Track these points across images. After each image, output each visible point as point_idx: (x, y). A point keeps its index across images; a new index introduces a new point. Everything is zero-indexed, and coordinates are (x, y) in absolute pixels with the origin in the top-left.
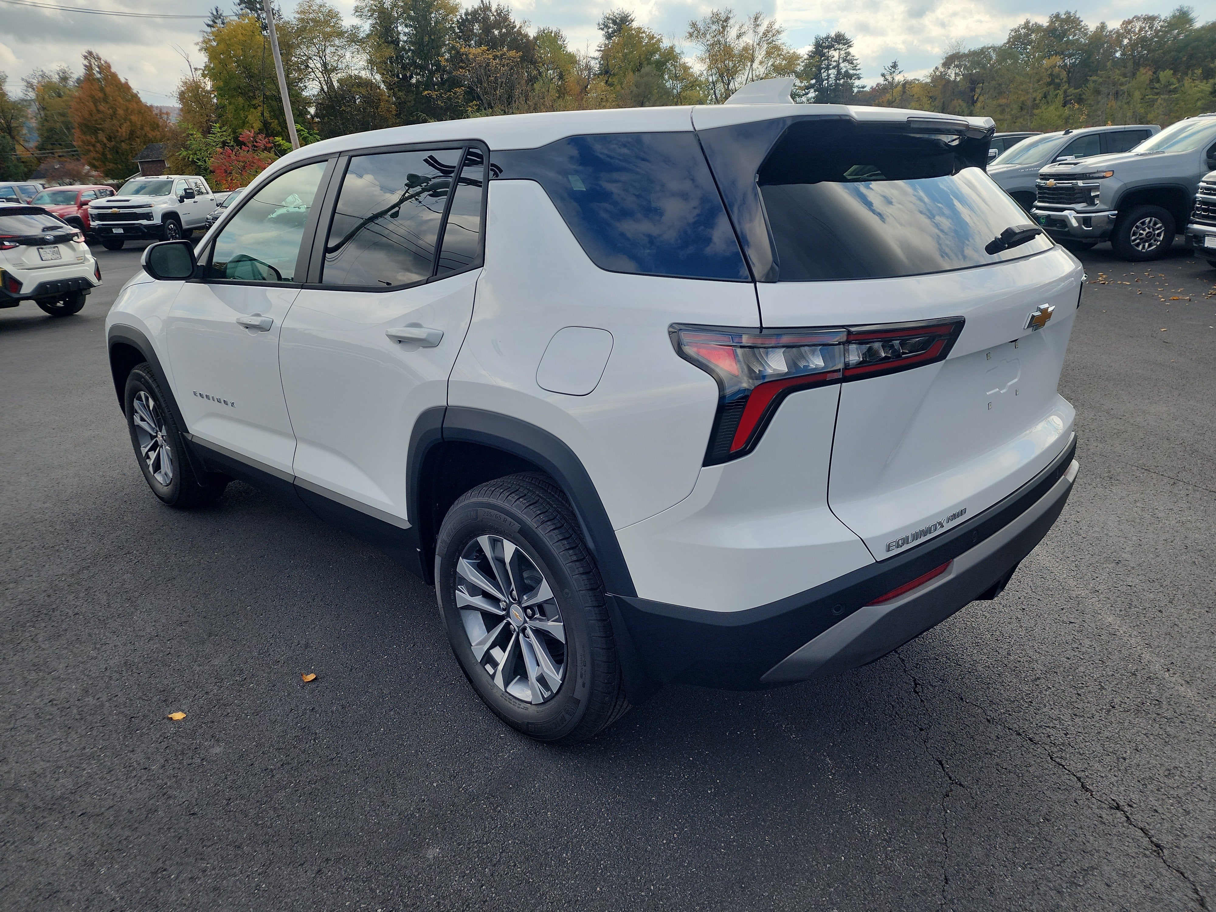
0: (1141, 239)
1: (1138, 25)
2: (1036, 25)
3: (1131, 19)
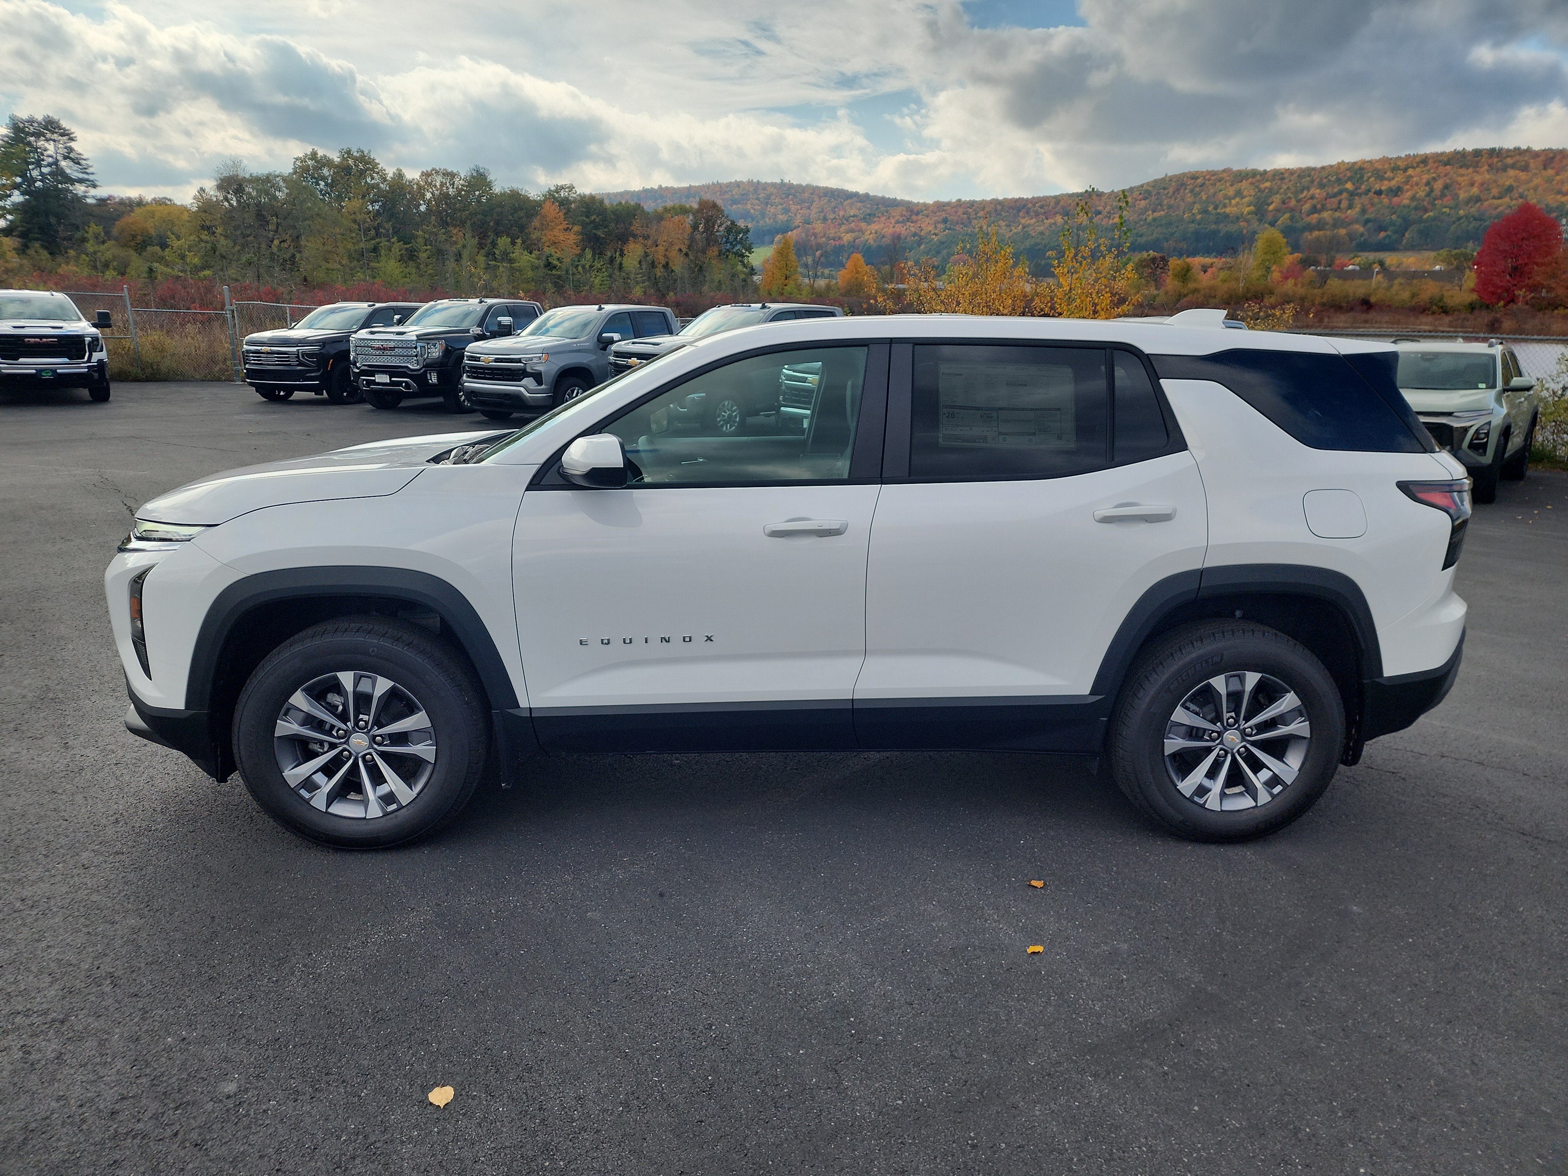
0: (724, 420)
1: (438, 180)
2: (325, 158)
3: (429, 170)
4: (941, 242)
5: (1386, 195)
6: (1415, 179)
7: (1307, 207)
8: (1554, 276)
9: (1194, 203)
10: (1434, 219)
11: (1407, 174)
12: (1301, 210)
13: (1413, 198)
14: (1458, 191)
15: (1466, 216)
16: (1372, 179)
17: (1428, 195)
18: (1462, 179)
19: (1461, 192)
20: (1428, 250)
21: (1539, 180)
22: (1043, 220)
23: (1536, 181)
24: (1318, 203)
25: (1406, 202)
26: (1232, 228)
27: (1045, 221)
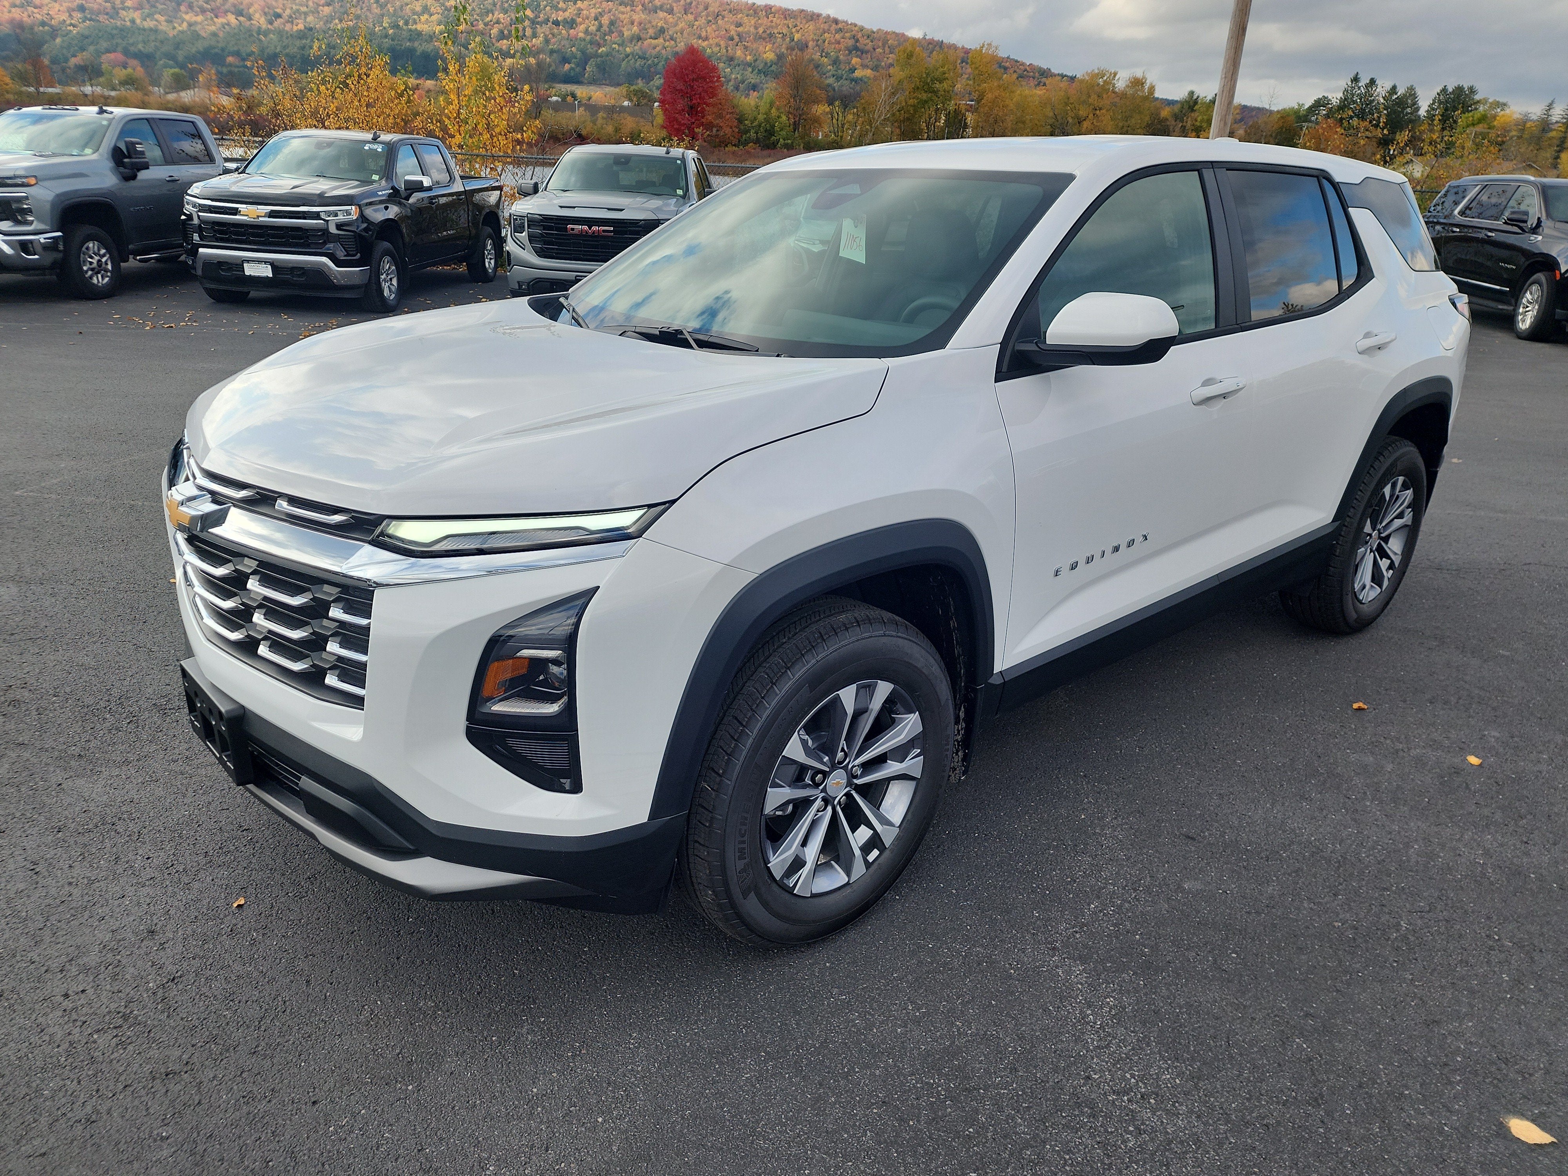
0: (92, 270)
4: (82, 36)
5: (563, 26)
6: (585, 12)
7: (494, 31)
8: (720, 116)
9: (383, 16)
10: (608, 54)
11: (577, 6)
12: (491, 35)
13: (586, 32)
14: (622, 29)
15: (632, 53)
16: (548, 8)
17: (598, 30)
18: (624, 16)
19: (625, 29)
20: (607, 85)
21: (683, 24)
22: (212, 19)
23: (682, 25)
24: (505, 28)
25: (581, 35)
26: (428, 47)
27: (215, 19)
